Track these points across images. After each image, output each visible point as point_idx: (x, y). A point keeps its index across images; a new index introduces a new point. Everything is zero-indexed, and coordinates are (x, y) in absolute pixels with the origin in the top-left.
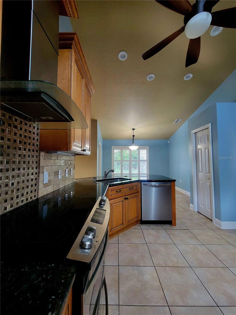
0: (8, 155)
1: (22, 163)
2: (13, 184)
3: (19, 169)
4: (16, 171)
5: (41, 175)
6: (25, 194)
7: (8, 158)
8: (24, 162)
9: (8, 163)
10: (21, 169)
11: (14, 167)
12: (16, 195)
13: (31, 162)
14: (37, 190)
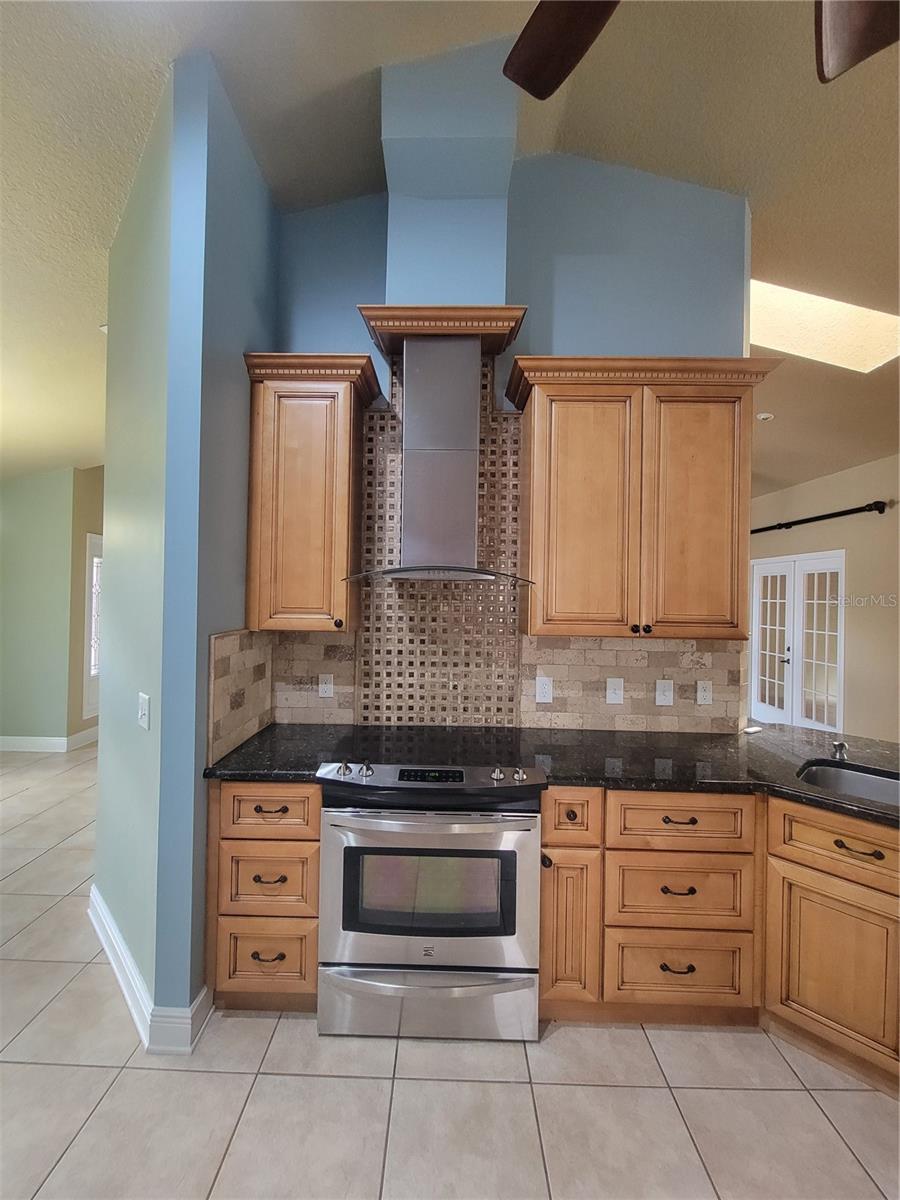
0: (446, 642)
1: (473, 655)
2: (455, 687)
3: (467, 665)
4: (461, 668)
5: (526, 683)
6: (483, 709)
7: (445, 646)
8: (478, 654)
9: (444, 653)
10: (472, 666)
11: (456, 661)
12: (462, 706)
13: (495, 655)
14: (514, 710)
